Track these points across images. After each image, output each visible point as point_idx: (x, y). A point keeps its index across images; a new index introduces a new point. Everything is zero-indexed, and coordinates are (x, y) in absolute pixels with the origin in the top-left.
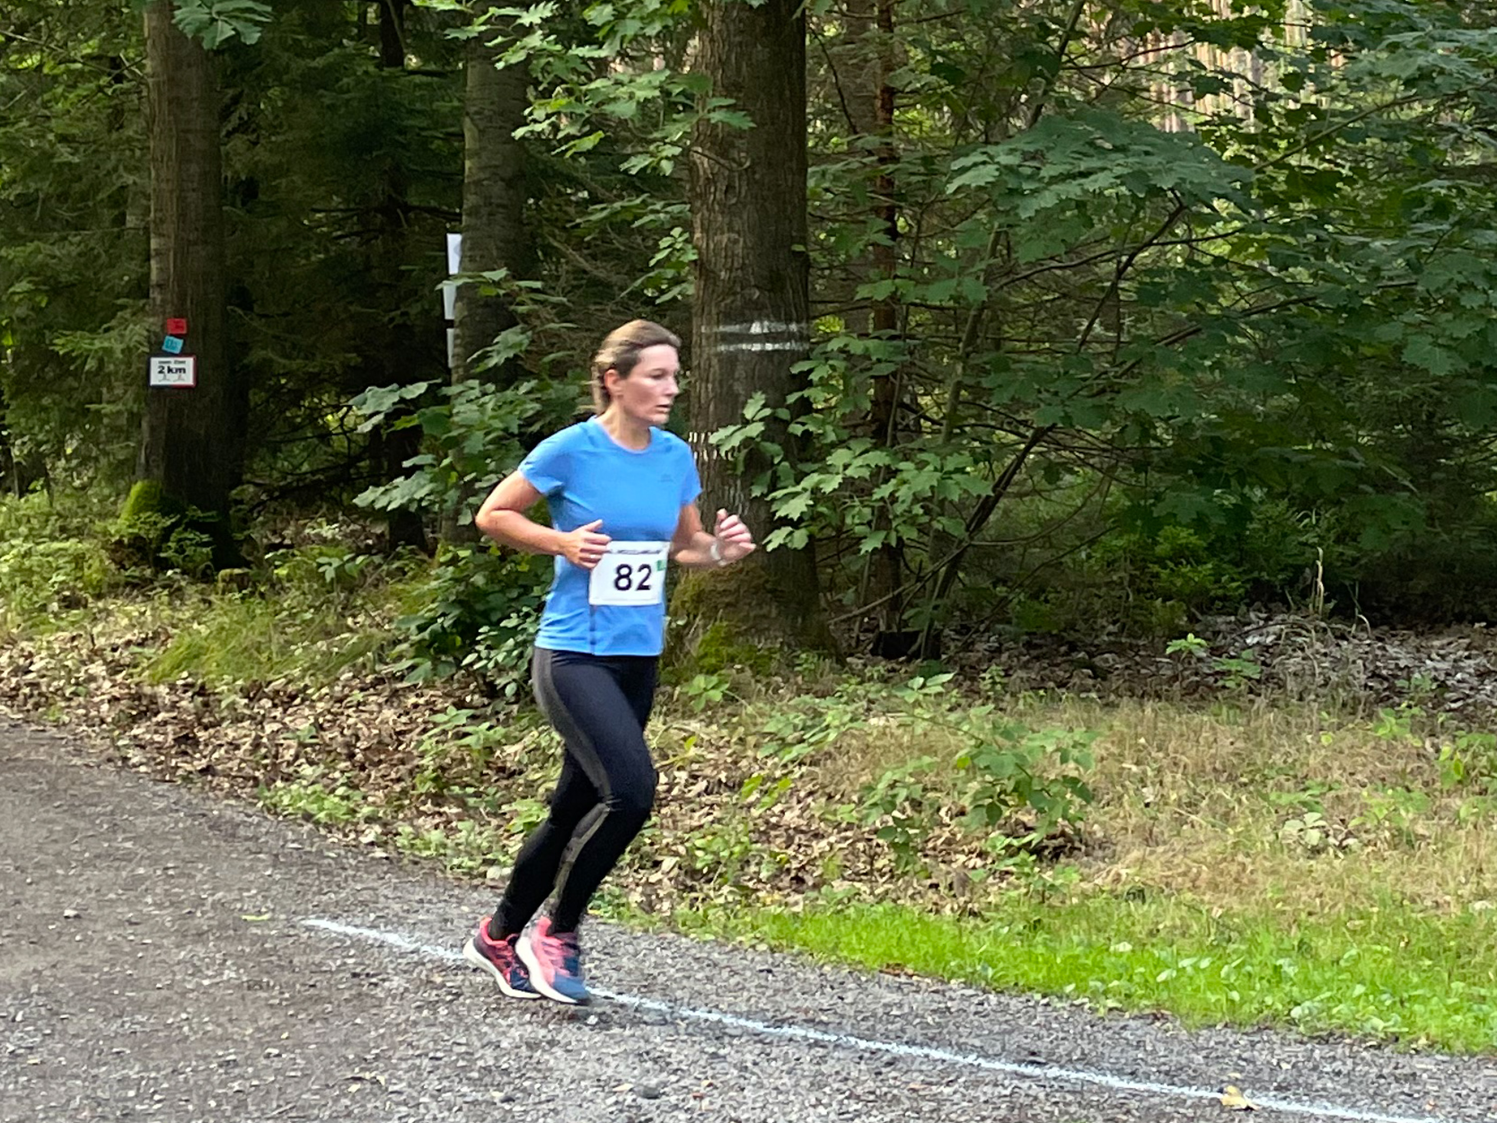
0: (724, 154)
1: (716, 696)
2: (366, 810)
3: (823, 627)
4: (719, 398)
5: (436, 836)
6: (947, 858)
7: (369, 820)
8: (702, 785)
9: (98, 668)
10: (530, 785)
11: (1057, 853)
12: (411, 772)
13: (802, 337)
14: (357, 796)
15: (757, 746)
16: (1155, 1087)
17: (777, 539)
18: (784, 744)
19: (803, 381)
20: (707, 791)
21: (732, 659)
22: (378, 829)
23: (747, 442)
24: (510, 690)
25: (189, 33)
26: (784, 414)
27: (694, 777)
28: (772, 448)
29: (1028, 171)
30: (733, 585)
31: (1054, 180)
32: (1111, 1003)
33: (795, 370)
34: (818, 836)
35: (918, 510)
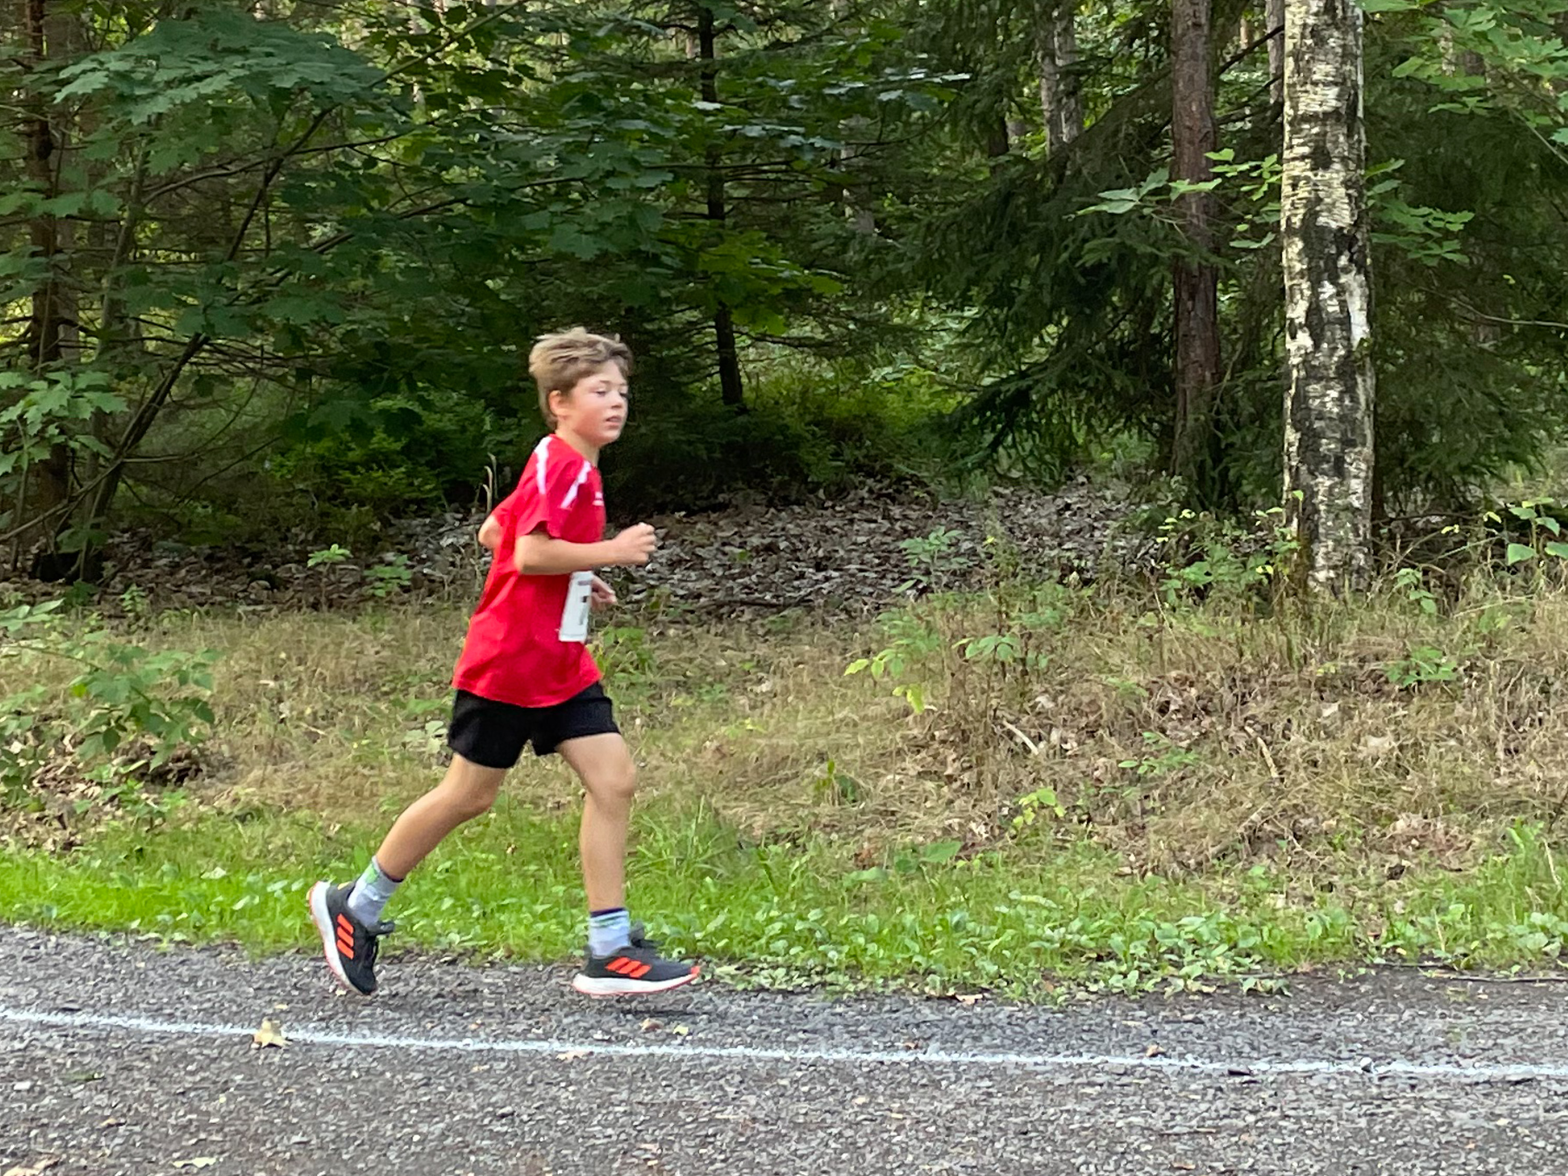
6: (67, 788)
11: (182, 776)
16: (189, 1028)
29: (141, 77)
31: (169, 84)
32: (178, 937)
35: (53, 430)
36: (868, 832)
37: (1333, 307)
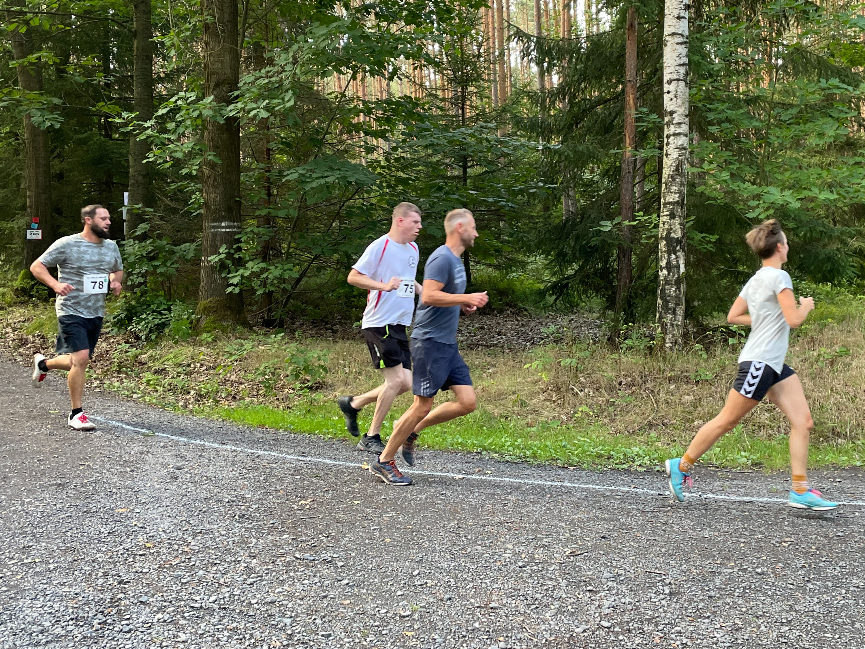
0: (213, 169)
1: (210, 340)
2: (95, 376)
3: (245, 318)
4: (211, 246)
5: (117, 384)
6: (282, 390)
7: (96, 379)
8: (205, 368)
9: (9, 330)
10: (149, 367)
11: (316, 389)
12: (110, 364)
13: (239, 227)
14: (92, 371)
15: (223, 355)
16: (341, 463)
17: (229, 290)
18: (231, 355)
19: (239, 241)
20: (206, 370)
21: (215, 328)
22: (98, 382)
23: (220, 260)
24: (143, 338)
25: (36, 126)
26: (232, 251)
27: (202, 365)
28: (228, 262)
29: (308, 176)
30: (216, 305)
31: (317, 178)
32: (330, 436)
33: (236, 237)
34: (241, 383)
35: (275, 281)
36: (530, 416)
37: (674, 262)
